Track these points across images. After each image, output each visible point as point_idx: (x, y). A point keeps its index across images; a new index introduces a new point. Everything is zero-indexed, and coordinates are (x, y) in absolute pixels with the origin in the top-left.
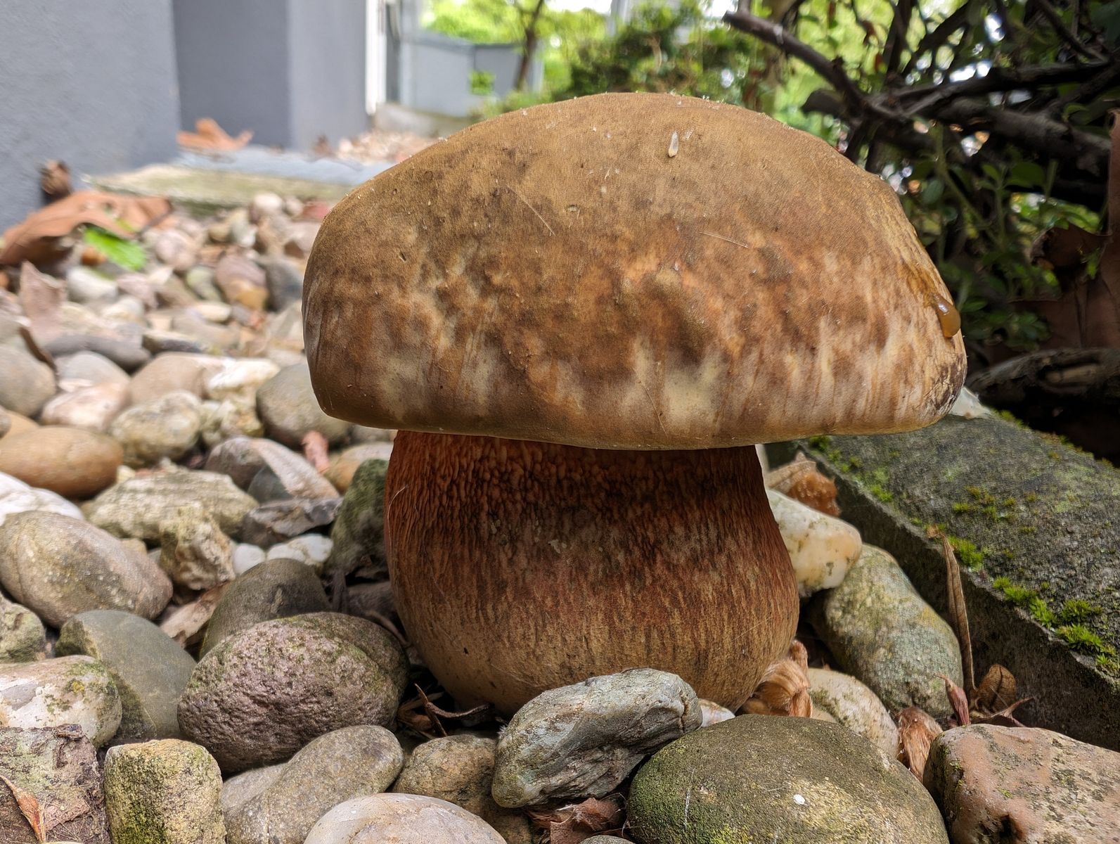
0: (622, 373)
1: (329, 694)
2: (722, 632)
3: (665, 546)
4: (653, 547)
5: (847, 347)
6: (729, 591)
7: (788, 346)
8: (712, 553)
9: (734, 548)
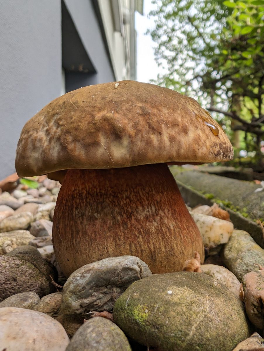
0: (96, 144)
1: (15, 280)
2: (160, 244)
3: (135, 213)
4: (131, 214)
5: (173, 133)
6: (161, 229)
7: (151, 132)
8: (153, 215)
9: (163, 214)
